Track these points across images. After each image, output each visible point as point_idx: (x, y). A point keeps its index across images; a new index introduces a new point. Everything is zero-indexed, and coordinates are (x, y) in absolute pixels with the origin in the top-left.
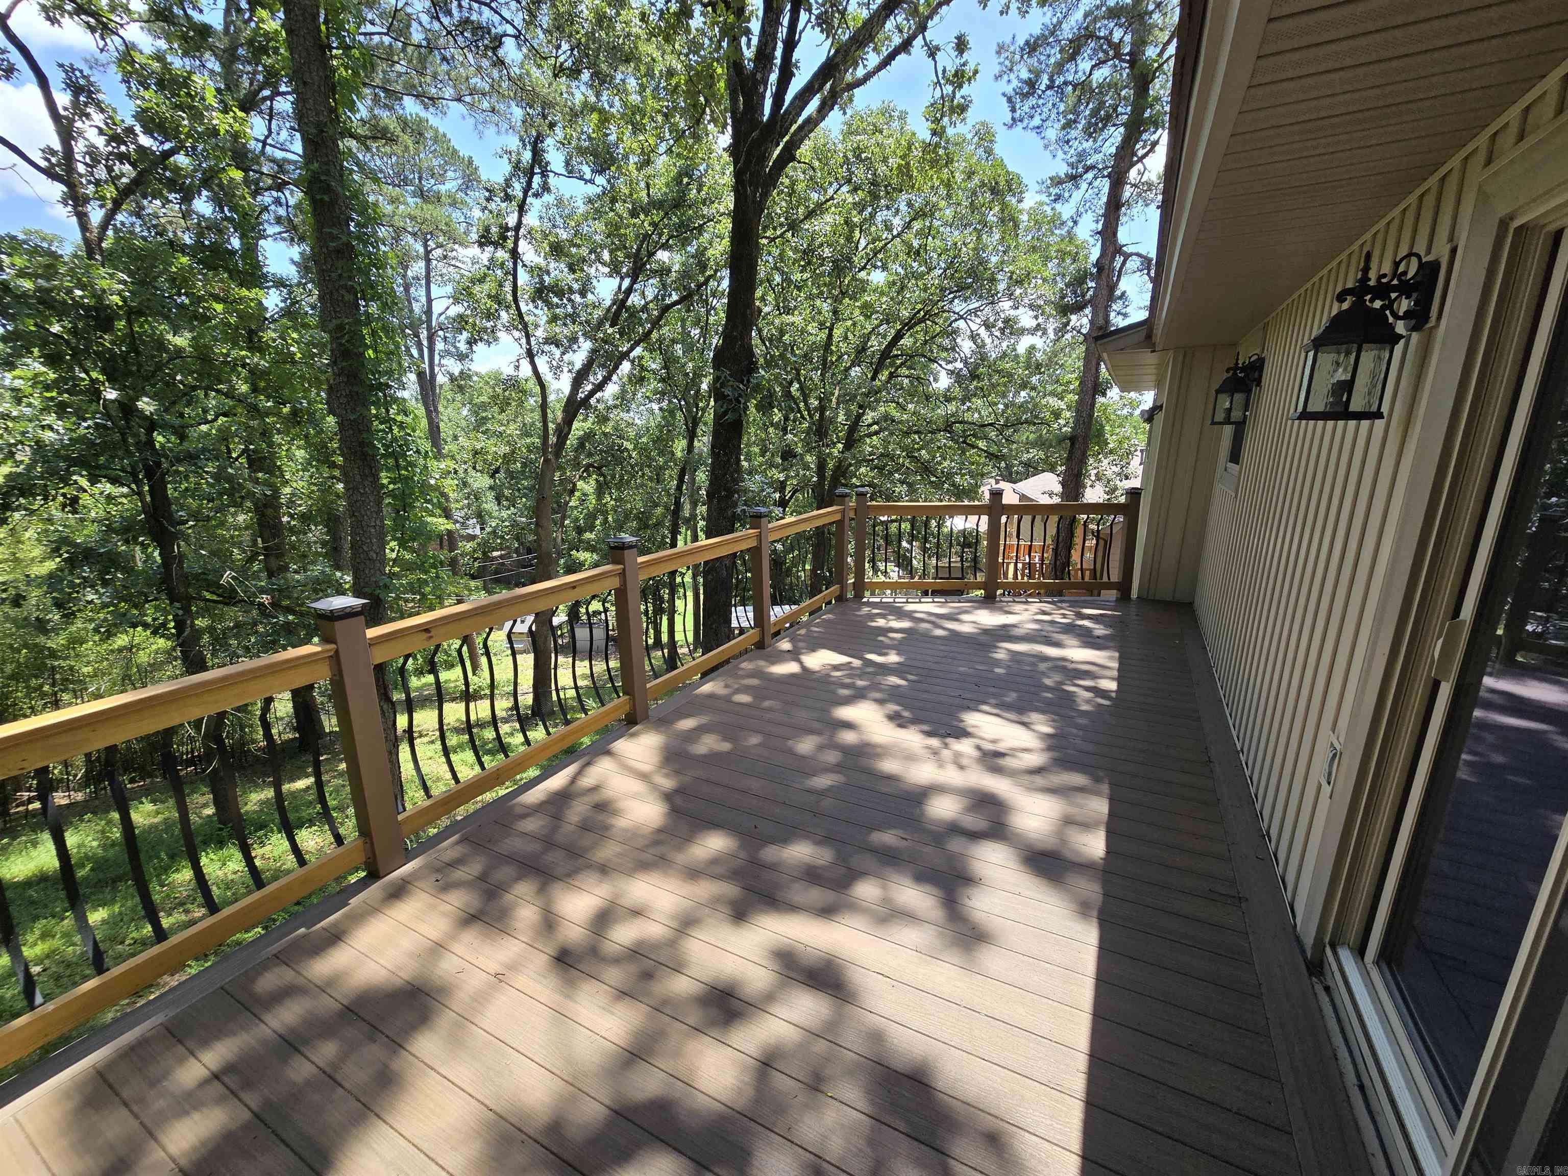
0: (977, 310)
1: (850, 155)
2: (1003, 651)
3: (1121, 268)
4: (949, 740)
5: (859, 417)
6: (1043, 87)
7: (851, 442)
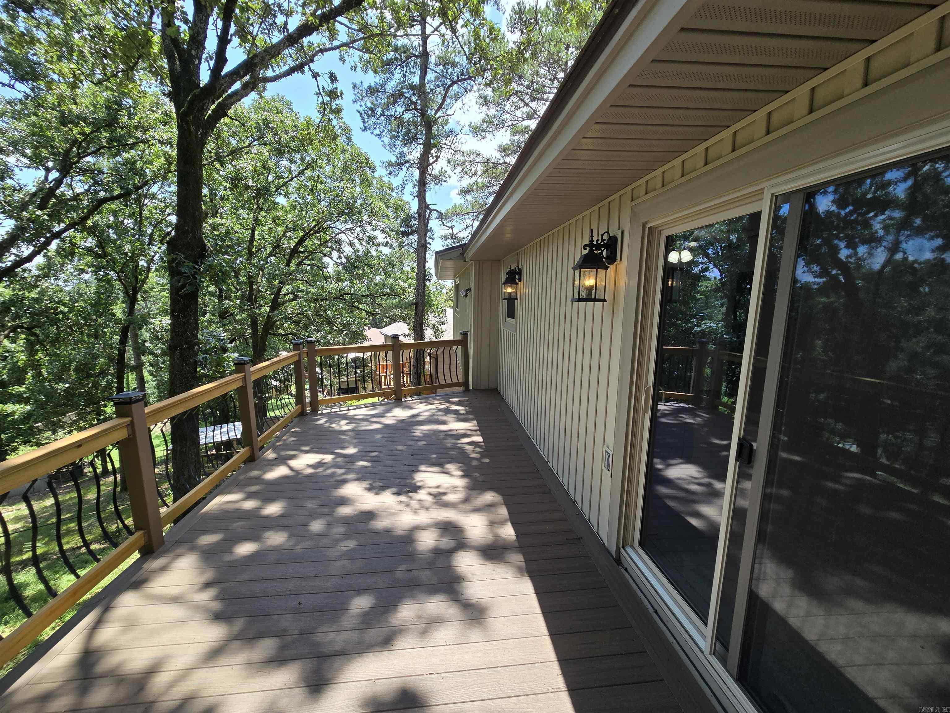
0: (351, 230)
1: (261, 123)
2: (419, 431)
3: (429, 216)
4: (411, 494)
5: (280, 289)
6: (379, 114)
7: (275, 305)
